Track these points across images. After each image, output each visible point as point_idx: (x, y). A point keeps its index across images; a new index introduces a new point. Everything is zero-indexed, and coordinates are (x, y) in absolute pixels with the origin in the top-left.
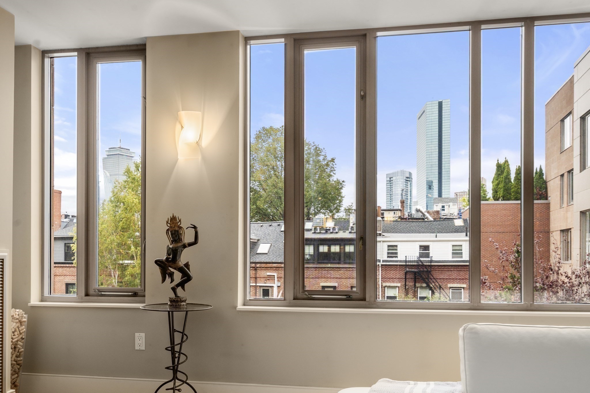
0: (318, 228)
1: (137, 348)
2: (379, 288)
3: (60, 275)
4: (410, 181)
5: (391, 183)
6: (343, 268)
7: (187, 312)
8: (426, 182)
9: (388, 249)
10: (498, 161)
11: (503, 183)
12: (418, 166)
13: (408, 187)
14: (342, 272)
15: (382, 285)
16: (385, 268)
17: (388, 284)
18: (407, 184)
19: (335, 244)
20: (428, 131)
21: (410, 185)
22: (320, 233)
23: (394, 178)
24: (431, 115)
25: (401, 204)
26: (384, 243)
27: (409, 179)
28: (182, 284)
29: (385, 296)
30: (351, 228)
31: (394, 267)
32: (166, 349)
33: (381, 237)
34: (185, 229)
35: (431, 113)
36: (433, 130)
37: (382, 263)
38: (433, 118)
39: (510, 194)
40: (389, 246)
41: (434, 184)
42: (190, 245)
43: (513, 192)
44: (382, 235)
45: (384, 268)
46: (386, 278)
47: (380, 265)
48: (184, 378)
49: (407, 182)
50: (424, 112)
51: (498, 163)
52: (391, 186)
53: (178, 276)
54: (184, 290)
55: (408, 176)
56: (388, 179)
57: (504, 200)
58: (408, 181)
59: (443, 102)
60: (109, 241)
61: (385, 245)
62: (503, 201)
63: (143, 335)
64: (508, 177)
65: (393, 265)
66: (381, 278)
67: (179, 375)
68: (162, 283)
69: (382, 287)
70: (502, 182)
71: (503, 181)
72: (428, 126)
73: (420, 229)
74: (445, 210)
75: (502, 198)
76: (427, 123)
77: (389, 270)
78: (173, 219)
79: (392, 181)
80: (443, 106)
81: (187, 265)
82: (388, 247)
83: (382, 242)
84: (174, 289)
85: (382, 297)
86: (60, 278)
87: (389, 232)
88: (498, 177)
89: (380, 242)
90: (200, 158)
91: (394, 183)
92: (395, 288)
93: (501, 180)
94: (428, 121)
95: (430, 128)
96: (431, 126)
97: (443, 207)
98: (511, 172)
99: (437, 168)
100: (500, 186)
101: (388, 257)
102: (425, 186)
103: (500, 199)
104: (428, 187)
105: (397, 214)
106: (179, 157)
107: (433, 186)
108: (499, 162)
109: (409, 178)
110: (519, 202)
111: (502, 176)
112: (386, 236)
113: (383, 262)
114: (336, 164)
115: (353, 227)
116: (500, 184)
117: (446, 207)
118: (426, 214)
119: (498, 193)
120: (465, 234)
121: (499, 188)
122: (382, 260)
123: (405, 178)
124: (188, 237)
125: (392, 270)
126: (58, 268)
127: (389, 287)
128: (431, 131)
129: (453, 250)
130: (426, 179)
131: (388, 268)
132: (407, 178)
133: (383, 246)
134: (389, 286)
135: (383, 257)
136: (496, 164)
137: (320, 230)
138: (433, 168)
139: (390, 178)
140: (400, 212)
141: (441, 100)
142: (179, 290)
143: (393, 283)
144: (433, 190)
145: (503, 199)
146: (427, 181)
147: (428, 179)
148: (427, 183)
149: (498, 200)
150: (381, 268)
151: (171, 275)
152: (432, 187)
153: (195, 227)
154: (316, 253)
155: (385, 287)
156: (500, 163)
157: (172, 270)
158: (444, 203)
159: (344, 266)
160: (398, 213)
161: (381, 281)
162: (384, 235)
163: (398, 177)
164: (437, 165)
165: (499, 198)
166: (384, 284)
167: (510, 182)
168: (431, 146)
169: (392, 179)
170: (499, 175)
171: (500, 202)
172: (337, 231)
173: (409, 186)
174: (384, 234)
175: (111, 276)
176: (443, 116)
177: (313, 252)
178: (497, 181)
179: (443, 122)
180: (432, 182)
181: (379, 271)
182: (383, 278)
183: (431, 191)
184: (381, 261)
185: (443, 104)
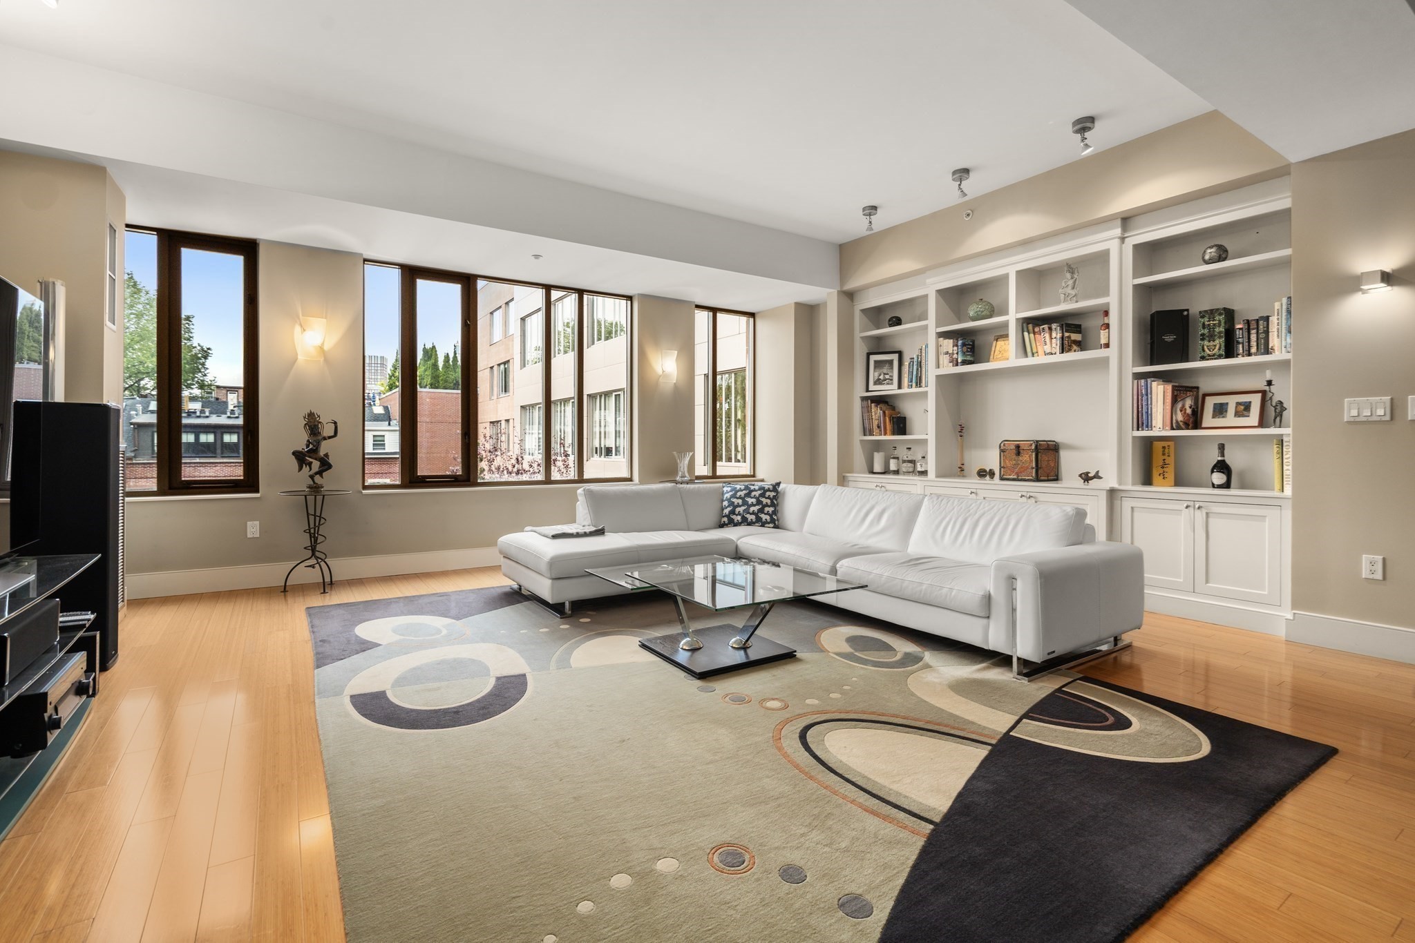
1: (249, 535)
6: (221, 463)
7: (324, 496)
28: (320, 473)
30: (231, 411)
32: (304, 531)
34: (325, 424)
39: (439, 382)
42: (330, 437)
43: (442, 380)
48: (323, 556)
53: (316, 465)
54: (322, 477)
62: (431, 389)
63: (257, 523)
64: (435, 366)
67: (317, 554)
68: (299, 471)
75: (430, 385)
78: (311, 415)
81: (326, 455)
84: (312, 477)
90: (322, 359)
98: (439, 359)
106: (299, 357)
114: (193, 324)
115: (235, 411)
120: (387, 423)
124: (328, 430)
129: (374, 441)
142: (317, 478)
151: (310, 464)
153: (335, 423)
157: (311, 460)
165: (426, 385)
167: (438, 369)
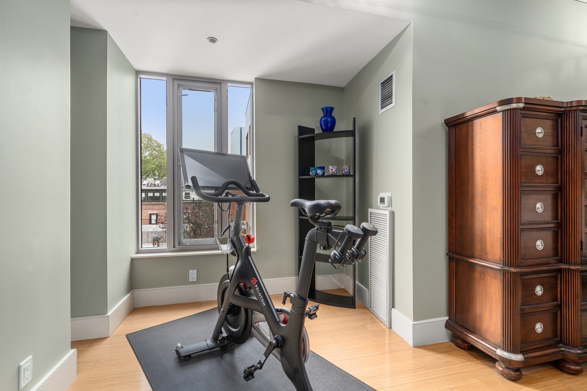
0: (149, 184)
14: (160, 206)
19: (157, 192)
22: (151, 186)
137: (150, 185)
154: (146, 196)
159: (162, 203)
172: (160, 185)
177: (144, 196)
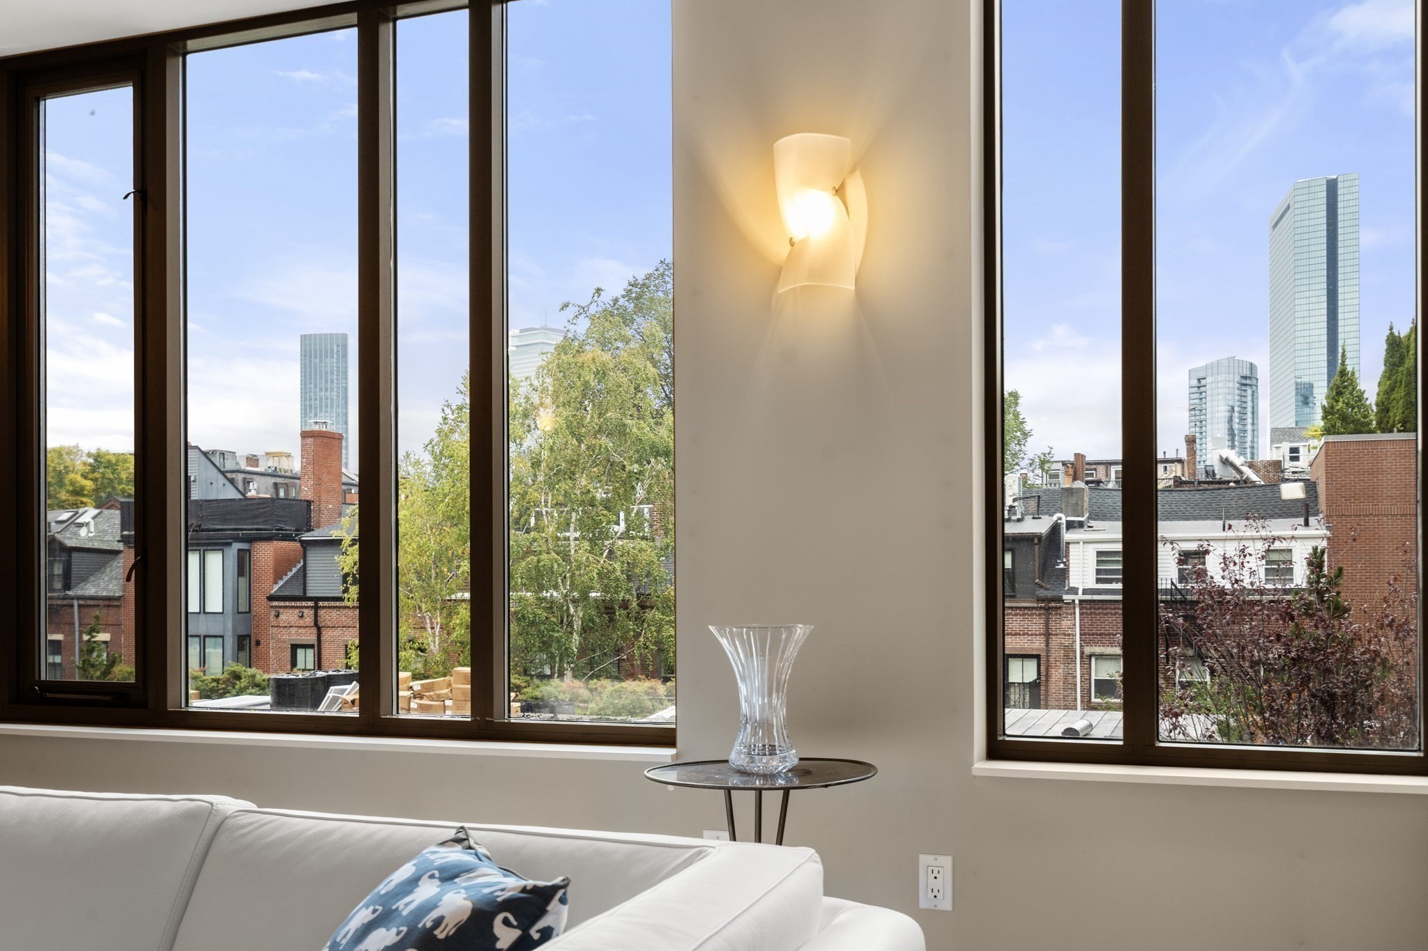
2: (1076, 658)
3: (333, 627)
4: (1251, 385)
5: (1201, 393)
8: (1294, 387)
9: (1099, 562)
10: (1391, 329)
11: (1403, 387)
12: (1275, 346)
13: (1246, 402)
15: (1082, 653)
16: (1090, 608)
17: (1098, 650)
18: (1243, 394)
20: (1298, 257)
21: (1253, 395)
23: (1209, 380)
24: (1306, 217)
25: (1187, 445)
26: (1086, 545)
27: (1248, 382)
29: (1090, 679)
30: (1008, 508)
31: (1112, 607)
33: (1082, 530)
35: (1306, 210)
36: (1312, 255)
37: (1080, 596)
38: (1312, 222)
40: (1099, 554)
41: (1315, 391)
44: (1086, 527)
45: (1086, 609)
46: (1093, 634)
47: (1077, 602)
49: (1244, 388)
50: (1288, 207)
51: (1392, 334)
52: (1201, 399)
55: (1247, 372)
56: (1195, 383)
57: (1404, 431)
58: (1246, 385)
59: (1339, 180)
60: (415, 547)
61: (1091, 552)
62: (1402, 433)
65: (1106, 601)
66: (1081, 634)
69: (1082, 657)
70: (1401, 384)
71: (1403, 382)
72: (1298, 244)
73: (1189, 508)
74: (1301, 458)
75: (1401, 426)
76: (1297, 238)
77: (1099, 614)
79: (1205, 386)
80: (1340, 192)
82: (1097, 557)
83: (1081, 543)
85: (1081, 681)
86: (334, 633)
87: (1109, 519)
88: (1391, 371)
89: (1079, 543)
91: (1208, 393)
92: (1116, 659)
93: (1399, 379)
94: (1299, 231)
95: (1305, 249)
96: (1306, 242)
97: (1294, 450)
99: (1325, 350)
100: (1395, 395)
101: (1098, 581)
102: (1291, 398)
103: (1395, 429)
104: (1300, 398)
105: (1171, 473)
107: (1314, 396)
108: (1393, 331)
109: (1250, 378)
110: (1411, 436)
111: (1401, 369)
112: (1097, 527)
113: (1083, 594)
115: (1014, 507)
116: (1396, 389)
117: (1301, 450)
118: (1245, 469)
119: (1391, 414)
120: (1302, 520)
121: (1394, 399)
122: (1084, 589)
123: (1237, 378)
125: (1107, 614)
126: (330, 610)
127: (1101, 657)
128: (1306, 256)
129: (1269, 562)
130: (1293, 381)
131: (1099, 609)
132: (1242, 377)
133: (1086, 553)
134: (1102, 655)
135: (1085, 581)
136: (1386, 338)
138: (1312, 352)
139: (1199, 380)
140: (1179, 466)
141: (1335, 177)
143: (1112, 646)
144: (1313, 408)
145: (1402, 428)
146: (1297, 384)
147: (1299, 380)
148: (1297, 389)
149: (1391, 431)
150: (1080, 610)
152: (1311, 399)
155: (1090, 656)
156: (1396, 334)
158: (1296, 442)
160: (1174, 469)
161: (1081, 640)
162: (1092, 527)
163: (1220, 378)
164: (1325, 344)
165: (1393, 426)
166: (1088, 650)
168: (1307, 294)
169: (1203, 382)
170: (1394, 365)
171: (1395, 436)
173: (1249, 398)
174: (1092, 523)
175: (424, 628)
176: (1340, 218)
178: (1388, 383)
179: (1340, 231)
180: (1311, 386)
181: (1075, 618)
182: (1085, 634)
183: (1307, 410)
184: (1080, 592)
185: (1340, 185)
